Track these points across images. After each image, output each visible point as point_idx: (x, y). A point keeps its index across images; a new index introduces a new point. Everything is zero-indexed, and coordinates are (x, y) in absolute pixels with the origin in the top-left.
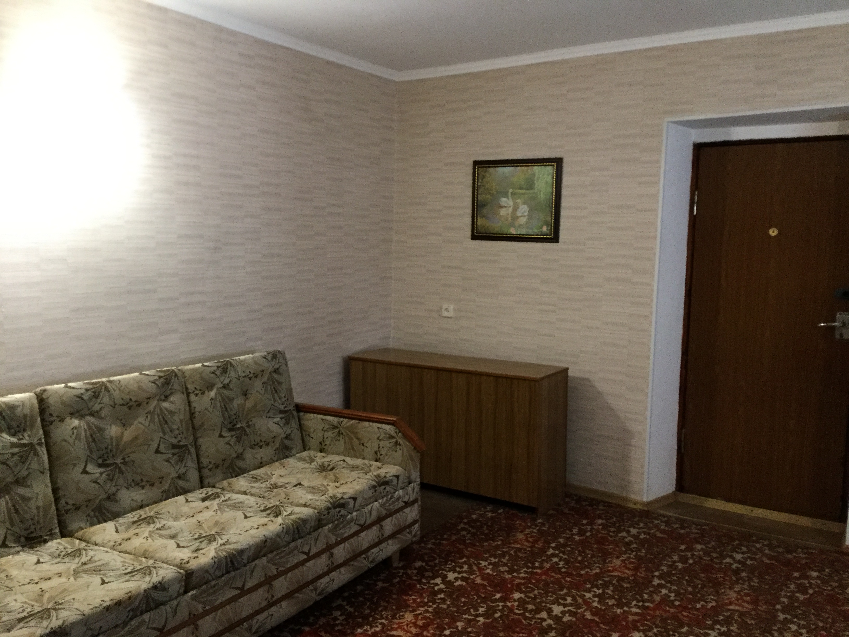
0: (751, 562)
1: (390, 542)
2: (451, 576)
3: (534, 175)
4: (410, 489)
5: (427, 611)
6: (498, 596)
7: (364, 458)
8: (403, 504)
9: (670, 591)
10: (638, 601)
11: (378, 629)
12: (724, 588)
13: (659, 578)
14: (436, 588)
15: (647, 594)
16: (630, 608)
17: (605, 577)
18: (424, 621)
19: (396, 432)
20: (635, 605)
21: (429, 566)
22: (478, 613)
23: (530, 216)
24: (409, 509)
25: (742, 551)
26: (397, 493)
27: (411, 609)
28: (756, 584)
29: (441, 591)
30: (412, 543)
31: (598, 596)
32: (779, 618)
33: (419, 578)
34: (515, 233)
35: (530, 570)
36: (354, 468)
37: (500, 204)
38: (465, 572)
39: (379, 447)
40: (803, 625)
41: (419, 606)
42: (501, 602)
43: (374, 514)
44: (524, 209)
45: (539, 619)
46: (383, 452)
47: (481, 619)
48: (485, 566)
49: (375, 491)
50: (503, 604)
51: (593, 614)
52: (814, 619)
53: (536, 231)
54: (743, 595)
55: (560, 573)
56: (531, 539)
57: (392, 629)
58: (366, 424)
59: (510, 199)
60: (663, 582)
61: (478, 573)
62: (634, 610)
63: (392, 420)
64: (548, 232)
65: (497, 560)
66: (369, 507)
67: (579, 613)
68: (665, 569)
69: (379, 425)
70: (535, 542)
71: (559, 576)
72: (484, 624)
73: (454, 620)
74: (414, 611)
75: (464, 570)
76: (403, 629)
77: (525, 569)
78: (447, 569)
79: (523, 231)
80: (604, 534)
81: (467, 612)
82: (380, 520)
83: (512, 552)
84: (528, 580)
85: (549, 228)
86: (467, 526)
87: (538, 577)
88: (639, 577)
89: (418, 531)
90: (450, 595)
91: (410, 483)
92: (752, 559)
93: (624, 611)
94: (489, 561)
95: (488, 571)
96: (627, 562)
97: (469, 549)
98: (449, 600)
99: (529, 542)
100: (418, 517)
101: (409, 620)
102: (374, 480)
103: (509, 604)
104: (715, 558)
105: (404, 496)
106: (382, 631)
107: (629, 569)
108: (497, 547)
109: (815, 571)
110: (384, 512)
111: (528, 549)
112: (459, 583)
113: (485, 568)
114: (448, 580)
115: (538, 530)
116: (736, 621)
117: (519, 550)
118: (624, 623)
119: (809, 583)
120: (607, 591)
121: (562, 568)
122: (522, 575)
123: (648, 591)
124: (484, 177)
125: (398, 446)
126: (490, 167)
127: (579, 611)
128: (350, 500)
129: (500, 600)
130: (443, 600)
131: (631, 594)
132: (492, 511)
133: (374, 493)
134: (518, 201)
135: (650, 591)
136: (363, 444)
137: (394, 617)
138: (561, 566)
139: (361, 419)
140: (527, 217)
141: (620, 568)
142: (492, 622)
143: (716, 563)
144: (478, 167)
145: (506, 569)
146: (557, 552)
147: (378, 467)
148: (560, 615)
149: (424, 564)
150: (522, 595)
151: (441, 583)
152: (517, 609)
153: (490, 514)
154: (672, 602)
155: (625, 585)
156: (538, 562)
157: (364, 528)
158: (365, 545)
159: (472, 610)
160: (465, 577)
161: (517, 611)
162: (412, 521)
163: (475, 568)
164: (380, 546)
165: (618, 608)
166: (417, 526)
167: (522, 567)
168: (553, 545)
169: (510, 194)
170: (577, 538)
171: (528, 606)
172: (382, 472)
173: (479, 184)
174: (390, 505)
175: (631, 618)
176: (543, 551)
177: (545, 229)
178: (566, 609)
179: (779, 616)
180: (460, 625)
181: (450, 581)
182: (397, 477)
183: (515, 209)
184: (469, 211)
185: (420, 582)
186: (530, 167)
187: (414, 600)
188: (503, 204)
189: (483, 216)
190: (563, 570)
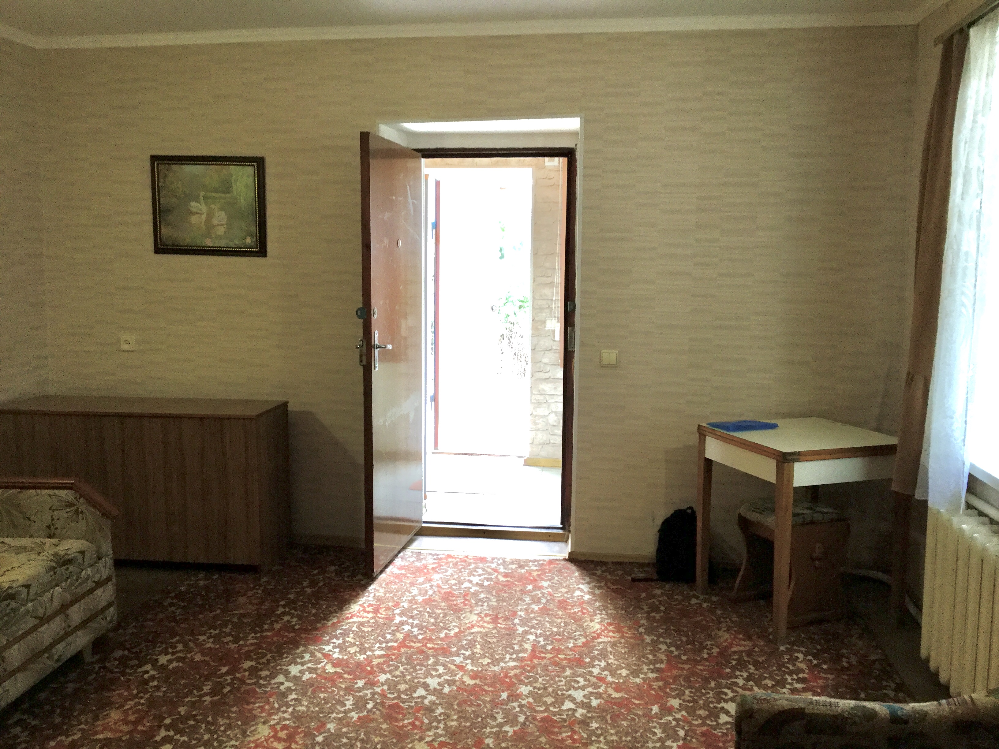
0: (489, 583)
1: (79, 633)
2: (163, 659)
3: (231, 175)
4: (100, 565)
5: (139, 704)
6: (224, 669)
7: (31, 536)
8: (94, 584)
9: (412, 627)
10: (381, 643)
11: (76, 737)
12: (465, 613)
13: (402, 614)
14: (146, 676)
15: (389, 633)
16: (373, 651)
17: (343, 625)
18: (136, 716)
19: (76, 498)
20: (379, 647)
21: (133, 653)
22: (202, 693)
23: (229, 225)
24: (101, 590)
25: (478, 573)
26: (84, 572)
27: (117, 706)
28: (495, 604)
29: (153, 678)
30: (108, 631)
31: (339, 646)
32: (518, 632)
33: (122, 669)
34: (211, 245)
35: (258, 635)
36: (19, 550)
37: (190, 210)
38: (181, 651)
39: (53, 520)
40: (540, 634)
41: (127, 700)
42: (228, 676)
43: (57, 603)
44: (220, 217)
45: (275, 684)
46: (58, 525)
47: (208, 699)
48: (204, 640)
49: (55, 573)
50: (231, 677)
51: (334, 665)
52: (548, 626)
53: (237, 242)
54: (483, 616)
55: (294, 631)
56: (256, 601)
57: (96, 733)
58: (32, 492)
59: (203, 204)
60: (404, 619)
61: (196, 650)
62: (378, 653)
63: (69, 483)
64: (253, 244)
65: (217, 632)
66: (48, 594)
67: (319, 668)
68: (406, 605)
69: (51, 492)
70: (261, 603)
71: (291, 635)
72: (211, 702)
73: (173, 705)
74: (122, 706)
75: (178, 649)
76: (111, 730)
77: (253, 635)
78: (157, 653)
79: (222, 243)
80: (338, 580)
81: (190, 693)
82: (64, 608)
83: (235, 620)
84: (258, 646)
85: (254, 239)
86: (175, 601)
87: (269, 640)
88: (380, 618)
89: (114, 615)
90: (166, 680)
91: (99, 558)
92: (488, 580)
93: (367, 656)
94: (208, 635)
95: (208, 645)
96: (365, 605)
97: (182, 625)
98: (164, 686)
99: (253, 604)
100: (113, 598)
101: (116, 718)
102: (51, 560)
103: (238, 675)
104: (454, 585)
105: (94, 576)
106: (83, 738)
107: (369, 612)
108: (216, 618)
109: (546, 581)
110: (69, 597)
111: (253, 613)
112: (175, 664)
113: (204, 643)
114: (159, 664)
115: (263, 591)
116: (479, 642)
117: (244, 615)
118: (369, 668)
119: (542, 593)
120: (347, 639)
121: (295, 625)
122: (249, 642)
123: (390, 631)
124: (166, 176)
125: (80, 515)
126: (172, 164)
127: (319, 666)
128: (21, 589)
129: (227, 673)
130: (158, 688)
131: (372, 637)
132: (206, 579)
133: (53, 577)
134: (213, 206)
135: (392, 630)
136: (29, 519)
137: (96, 718)
138: (293, 623)
139: (23, 487)
140: (225, 226)
141: (359, 612)
142: (221, 698)
143: (455, 590)
144: (158, 164)
145: (230, 638)
146: (287, 610)
147: (54, 544)
148: (299, 675)
149: (126, 652)
150: (253, 663)
151: (151, 670)
152: (249, 679)
153: (202, 583)
154: (416, 637)
155: (366, 629)
156: (267, 624)
157: (44, 620)
158: (48, 641)
159: (195, 691)
160: (181, 657)
161: (248, 681)
162: (106, 603)
163: (192, 645)
164: (66, 640)
165: (361, 655)
166: (112, 609)
167: (249, 633)
168: (283, 603)
169: (201, 198)
170: (309, 590)
171: (260, 673)
172: (61, 549)
173: (160, 184)
174: (76, 588)
175: (376, 662)
176: (272, 611)
177: (248, 240)
178: (305, 667)
179: (517, 630)
180: (182, 710)
181: (162, 665)
182: (82, 552)
183: (210, 217)
184: (150, 217)
185: (124, 674)
186: (225, 167)
187: (120, 695)
188: (194, 210)
189: (168, 224)
190: (297, 627)
